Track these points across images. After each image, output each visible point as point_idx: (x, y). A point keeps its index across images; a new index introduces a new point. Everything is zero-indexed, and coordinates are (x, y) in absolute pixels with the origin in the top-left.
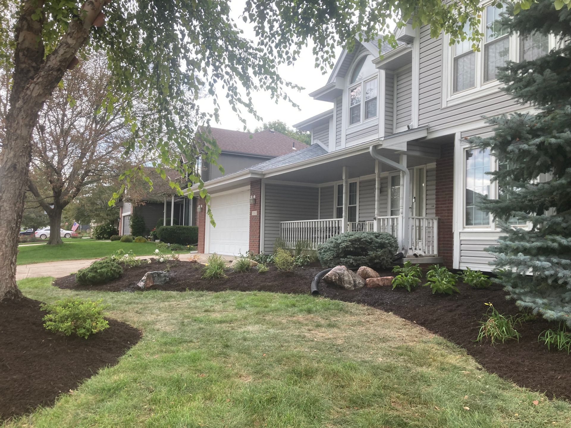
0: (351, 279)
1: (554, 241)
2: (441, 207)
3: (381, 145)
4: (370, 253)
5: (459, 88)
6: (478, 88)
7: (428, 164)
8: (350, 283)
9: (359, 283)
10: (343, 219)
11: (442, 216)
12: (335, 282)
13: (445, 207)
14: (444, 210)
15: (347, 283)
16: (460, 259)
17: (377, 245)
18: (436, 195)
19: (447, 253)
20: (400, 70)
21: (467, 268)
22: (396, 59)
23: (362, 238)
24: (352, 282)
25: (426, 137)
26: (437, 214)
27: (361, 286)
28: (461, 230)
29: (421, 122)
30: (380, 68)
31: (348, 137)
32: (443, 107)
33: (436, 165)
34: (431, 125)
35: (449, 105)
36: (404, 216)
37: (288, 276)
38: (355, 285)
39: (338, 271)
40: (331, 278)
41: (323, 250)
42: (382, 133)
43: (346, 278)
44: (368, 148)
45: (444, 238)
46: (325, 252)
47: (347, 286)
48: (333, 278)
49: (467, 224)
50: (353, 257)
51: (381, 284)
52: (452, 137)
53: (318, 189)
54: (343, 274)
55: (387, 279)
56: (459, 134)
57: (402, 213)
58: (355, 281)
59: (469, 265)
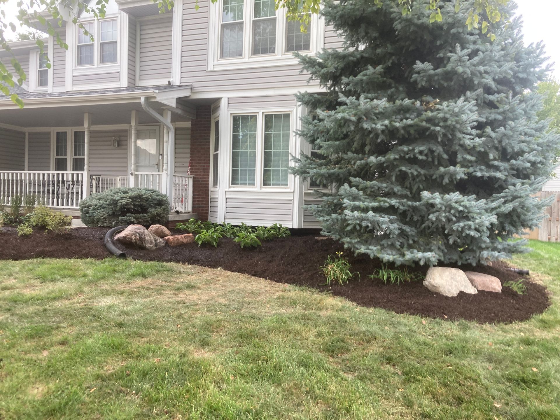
0: (152, 238)
1: (385, 202)
2: (196, 166)
3: (155, 97)
4: (151, 210)
5: (224, 55)
6: (246, 60)
7: (176, 123)
8: (151, 243)
9: (160, 242)
10: (85, 173)
11: (197, 175)
12: (136, 242)
13: (201, 166)
14: (199, 169)
15: (148, 243)
16: (225, 215)
17: (156, 202)
18: (191, 155)
19: (202, 210)
20: (146, 19)
21: (242, 223)
22: (143, 6)
23: (142, 195)
24: (154, 241)
25: (189, 96)
26: (191, 173)
27: (163, 245)
28: (227, 189)
29: (184, 80)
30: (122, 10)
31: (75, 78)
32: (209, 70)
33: (191, 125)
34: (195, 85)
35: (216, 69)
36: (169, 173)
37: (67, 239)
38: (156, 245)
39: (138, 231)
40: (131, 239)
41: (91, 208)
42: (124, 82)
43: (147, 238)
44: (140, 98)
45: (198, 195)
46: (94, 209)
47: (148, 245)
48: (133, 238)
49: (232, 184)
50: (134, 215)
51: (185, 241)
52: (217, 101)
53: (24, 134)
54: (144, 233)
55: (189, 236)
56: (227, 99)
57: (167, 170)
58: (155, 241)
59: (244, 221)
